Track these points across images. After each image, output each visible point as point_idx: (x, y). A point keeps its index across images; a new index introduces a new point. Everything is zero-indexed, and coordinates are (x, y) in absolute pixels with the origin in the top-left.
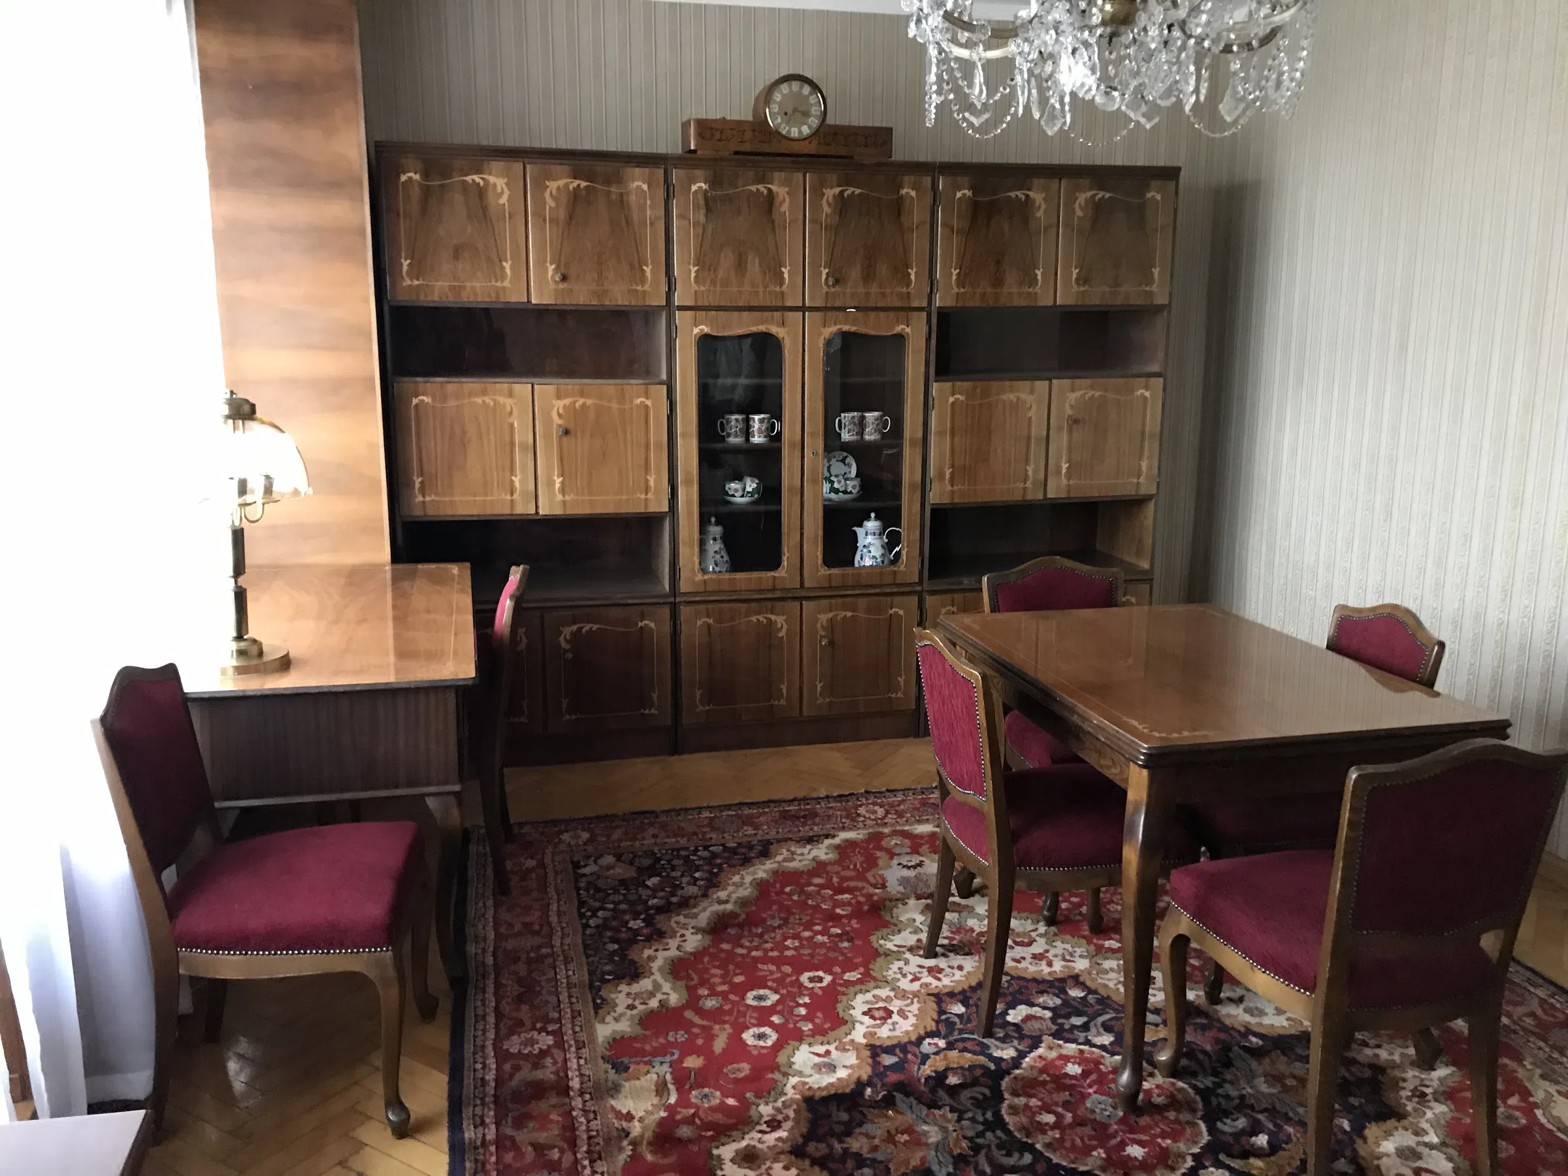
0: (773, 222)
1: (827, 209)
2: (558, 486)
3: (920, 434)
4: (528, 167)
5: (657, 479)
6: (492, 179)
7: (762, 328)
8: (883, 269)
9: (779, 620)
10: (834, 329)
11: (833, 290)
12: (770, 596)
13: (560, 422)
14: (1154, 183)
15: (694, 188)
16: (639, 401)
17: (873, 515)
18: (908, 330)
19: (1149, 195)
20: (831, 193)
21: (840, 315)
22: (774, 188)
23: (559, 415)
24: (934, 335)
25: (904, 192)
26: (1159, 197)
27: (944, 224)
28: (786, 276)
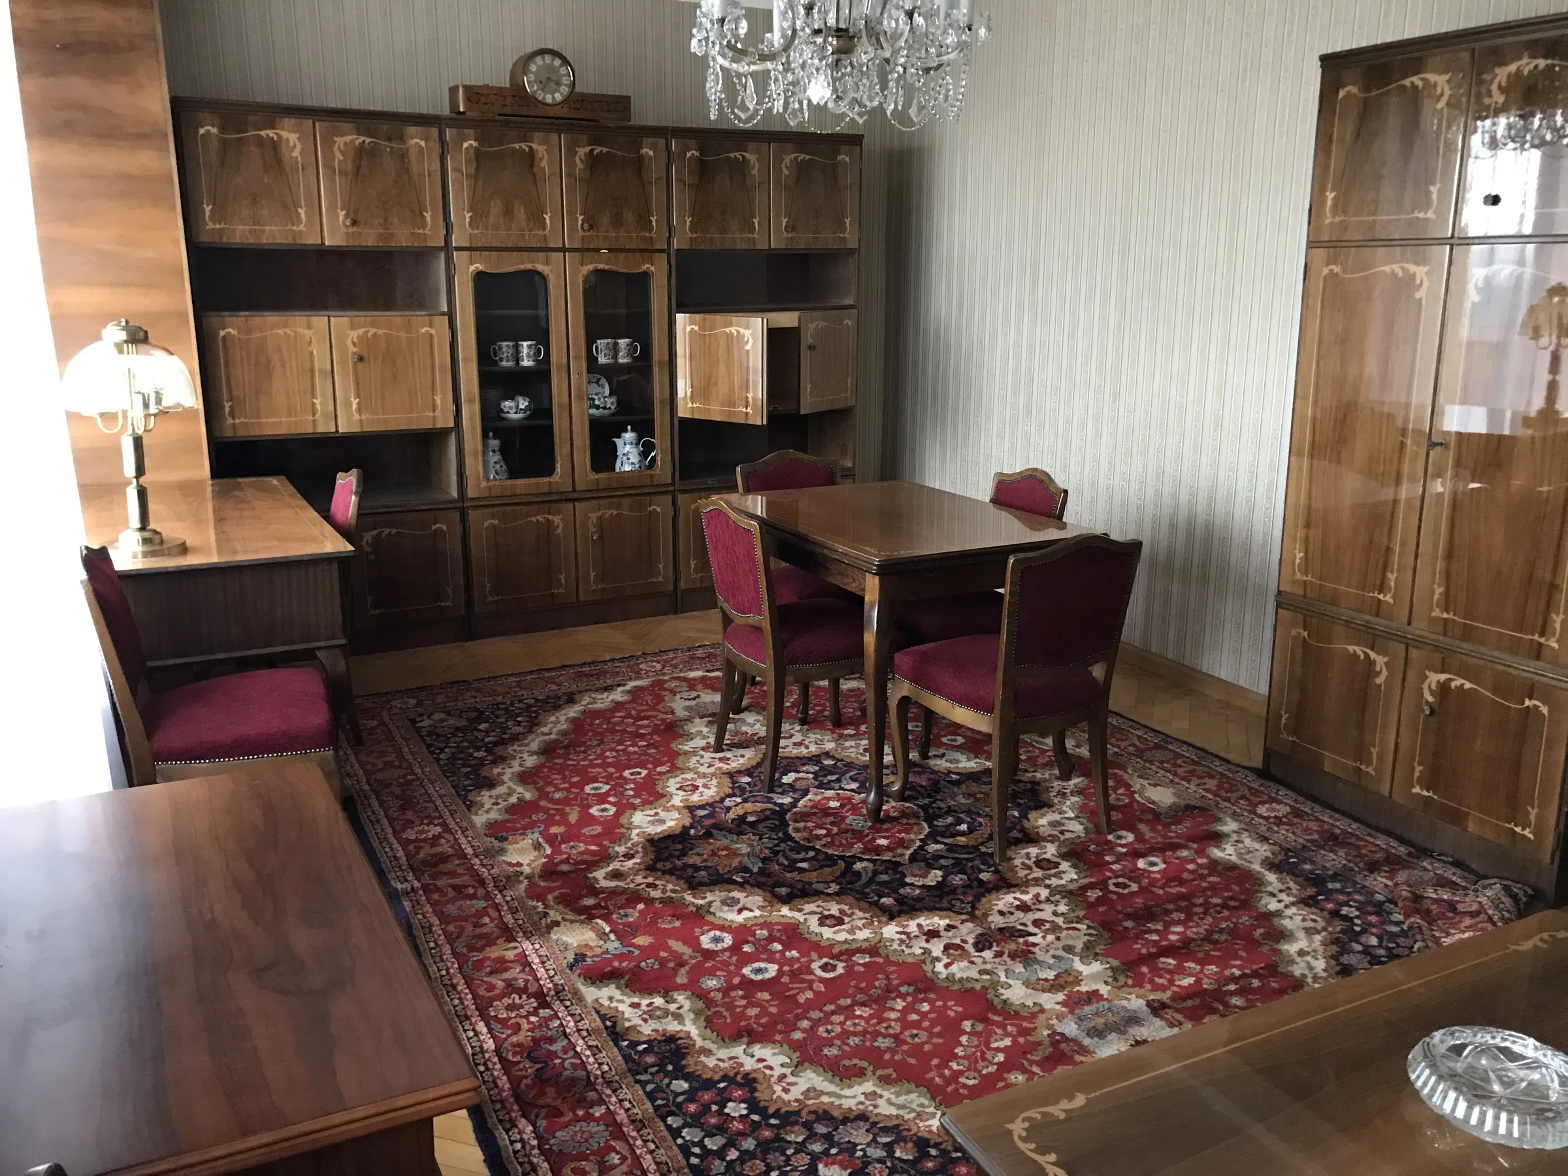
0: (534, 176)
1: (580, 165)
2: (354, 406)
3: (667, 358)
4: (317, 124)
5: (443, 399)
6: (285, 134)
7: (529, 266)
8: (629, 217)
9: (557, 519)
10: (591, 267)
11: (588, 234)
12: (546, 499)
13: (355, 350)
14: (844, 148)
15: (465, 145)
16: (424, 330)
17: (629, 427)
18: (652, 268)
19: (840, 158)
20: (582, 151)
21: (595, 255)
22: (535, 146)
23: (354, 344)
24: (674, 273)
25: (644, 151)
26: (847, 159)
27: (678, 180)
28: (548, 221)
